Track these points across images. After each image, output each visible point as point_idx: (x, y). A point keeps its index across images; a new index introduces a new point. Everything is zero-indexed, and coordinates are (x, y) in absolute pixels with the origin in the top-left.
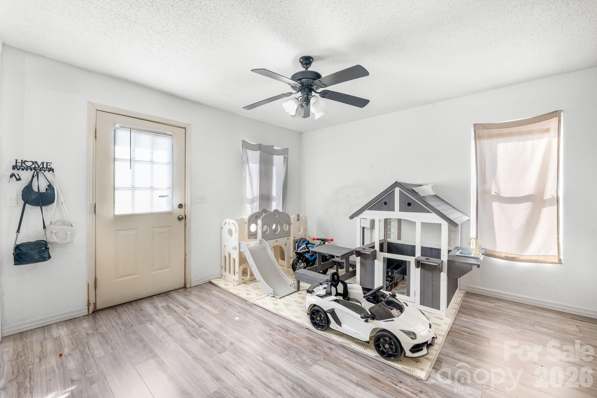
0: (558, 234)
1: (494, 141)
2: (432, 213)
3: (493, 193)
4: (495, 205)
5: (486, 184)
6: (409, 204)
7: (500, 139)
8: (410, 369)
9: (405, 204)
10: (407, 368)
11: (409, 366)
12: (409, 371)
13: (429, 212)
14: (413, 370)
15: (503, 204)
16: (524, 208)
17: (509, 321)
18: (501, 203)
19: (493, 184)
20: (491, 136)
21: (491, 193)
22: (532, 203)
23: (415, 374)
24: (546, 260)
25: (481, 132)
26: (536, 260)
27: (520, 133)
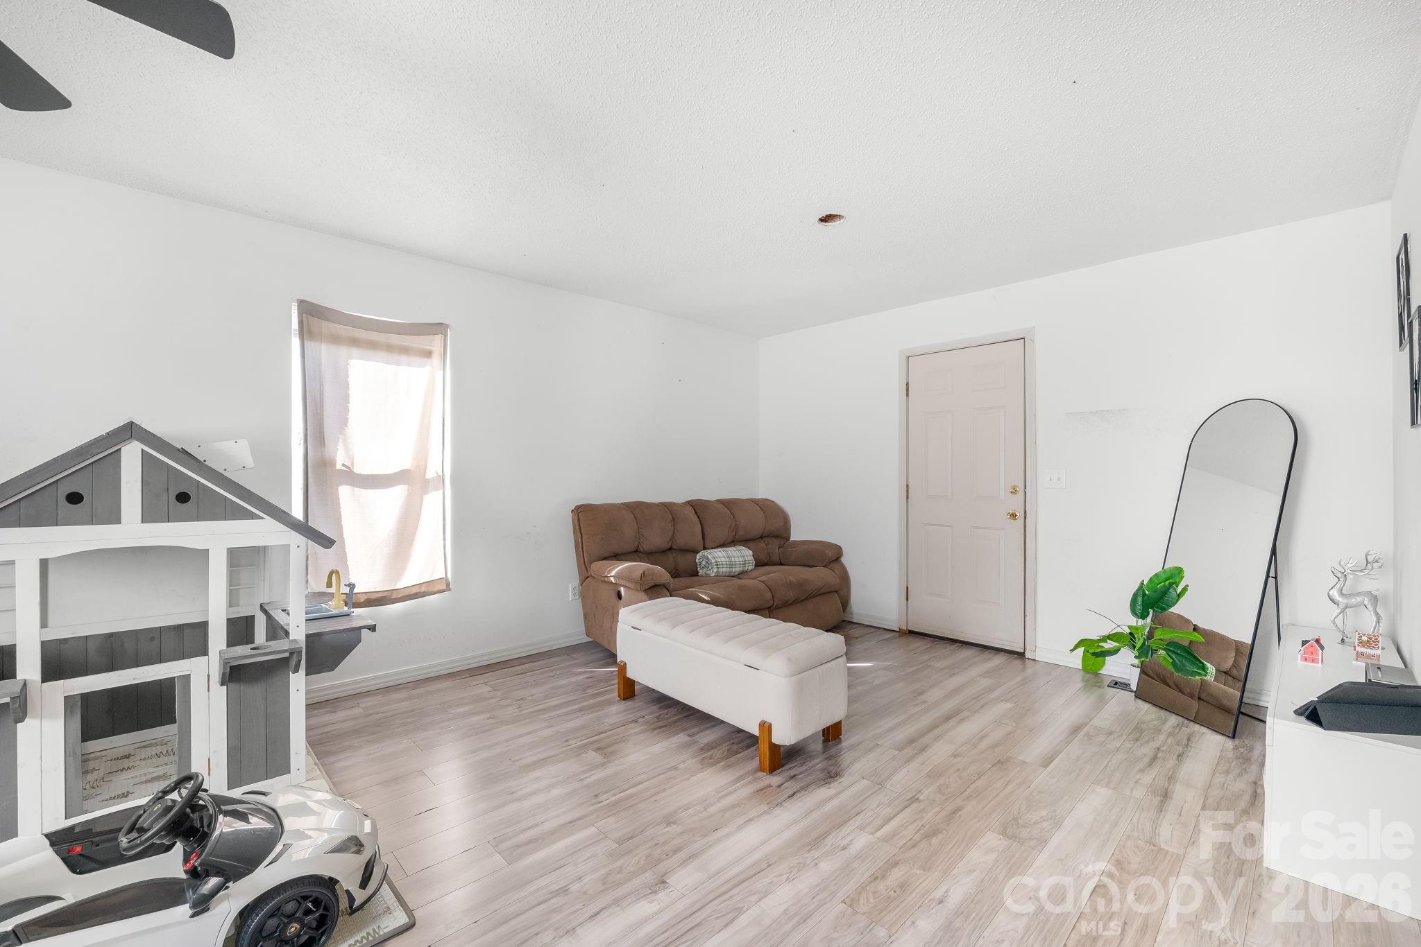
0: (444, 539)
1: (343, 351)
2: (263, 518)
3: (339, 466)
4: (344, 492)
5: (324, 446)
6: (183, 498)
7: (355, 351)
8: (368, 934)
9: (165, 497)
10: (358, 938)
11: (359, 931)
12: (371, 938)
13: (252, 516)
14: (374, 930)
15: (359, 489)
16: (395, 496)
17: (410, 723)
18: (356, 489)
19: (340, 447)
20: (335, 340)
21: (335, 465)
22: (407, 486)
23: (386, 931)
24: (431, 589)
25: (315, 323)
26: (416, 594)
27: (389, 348)
